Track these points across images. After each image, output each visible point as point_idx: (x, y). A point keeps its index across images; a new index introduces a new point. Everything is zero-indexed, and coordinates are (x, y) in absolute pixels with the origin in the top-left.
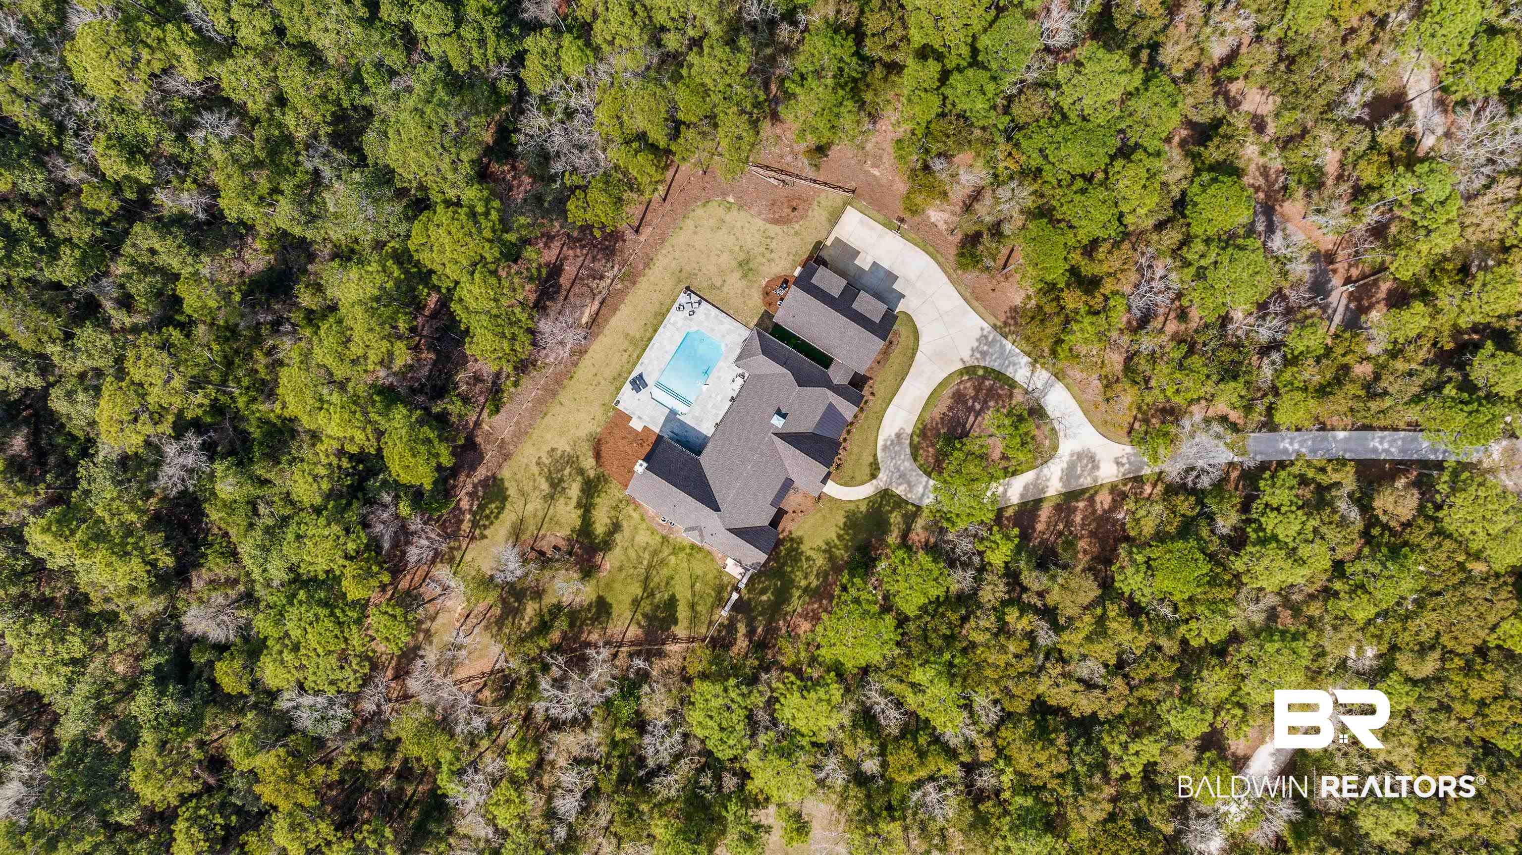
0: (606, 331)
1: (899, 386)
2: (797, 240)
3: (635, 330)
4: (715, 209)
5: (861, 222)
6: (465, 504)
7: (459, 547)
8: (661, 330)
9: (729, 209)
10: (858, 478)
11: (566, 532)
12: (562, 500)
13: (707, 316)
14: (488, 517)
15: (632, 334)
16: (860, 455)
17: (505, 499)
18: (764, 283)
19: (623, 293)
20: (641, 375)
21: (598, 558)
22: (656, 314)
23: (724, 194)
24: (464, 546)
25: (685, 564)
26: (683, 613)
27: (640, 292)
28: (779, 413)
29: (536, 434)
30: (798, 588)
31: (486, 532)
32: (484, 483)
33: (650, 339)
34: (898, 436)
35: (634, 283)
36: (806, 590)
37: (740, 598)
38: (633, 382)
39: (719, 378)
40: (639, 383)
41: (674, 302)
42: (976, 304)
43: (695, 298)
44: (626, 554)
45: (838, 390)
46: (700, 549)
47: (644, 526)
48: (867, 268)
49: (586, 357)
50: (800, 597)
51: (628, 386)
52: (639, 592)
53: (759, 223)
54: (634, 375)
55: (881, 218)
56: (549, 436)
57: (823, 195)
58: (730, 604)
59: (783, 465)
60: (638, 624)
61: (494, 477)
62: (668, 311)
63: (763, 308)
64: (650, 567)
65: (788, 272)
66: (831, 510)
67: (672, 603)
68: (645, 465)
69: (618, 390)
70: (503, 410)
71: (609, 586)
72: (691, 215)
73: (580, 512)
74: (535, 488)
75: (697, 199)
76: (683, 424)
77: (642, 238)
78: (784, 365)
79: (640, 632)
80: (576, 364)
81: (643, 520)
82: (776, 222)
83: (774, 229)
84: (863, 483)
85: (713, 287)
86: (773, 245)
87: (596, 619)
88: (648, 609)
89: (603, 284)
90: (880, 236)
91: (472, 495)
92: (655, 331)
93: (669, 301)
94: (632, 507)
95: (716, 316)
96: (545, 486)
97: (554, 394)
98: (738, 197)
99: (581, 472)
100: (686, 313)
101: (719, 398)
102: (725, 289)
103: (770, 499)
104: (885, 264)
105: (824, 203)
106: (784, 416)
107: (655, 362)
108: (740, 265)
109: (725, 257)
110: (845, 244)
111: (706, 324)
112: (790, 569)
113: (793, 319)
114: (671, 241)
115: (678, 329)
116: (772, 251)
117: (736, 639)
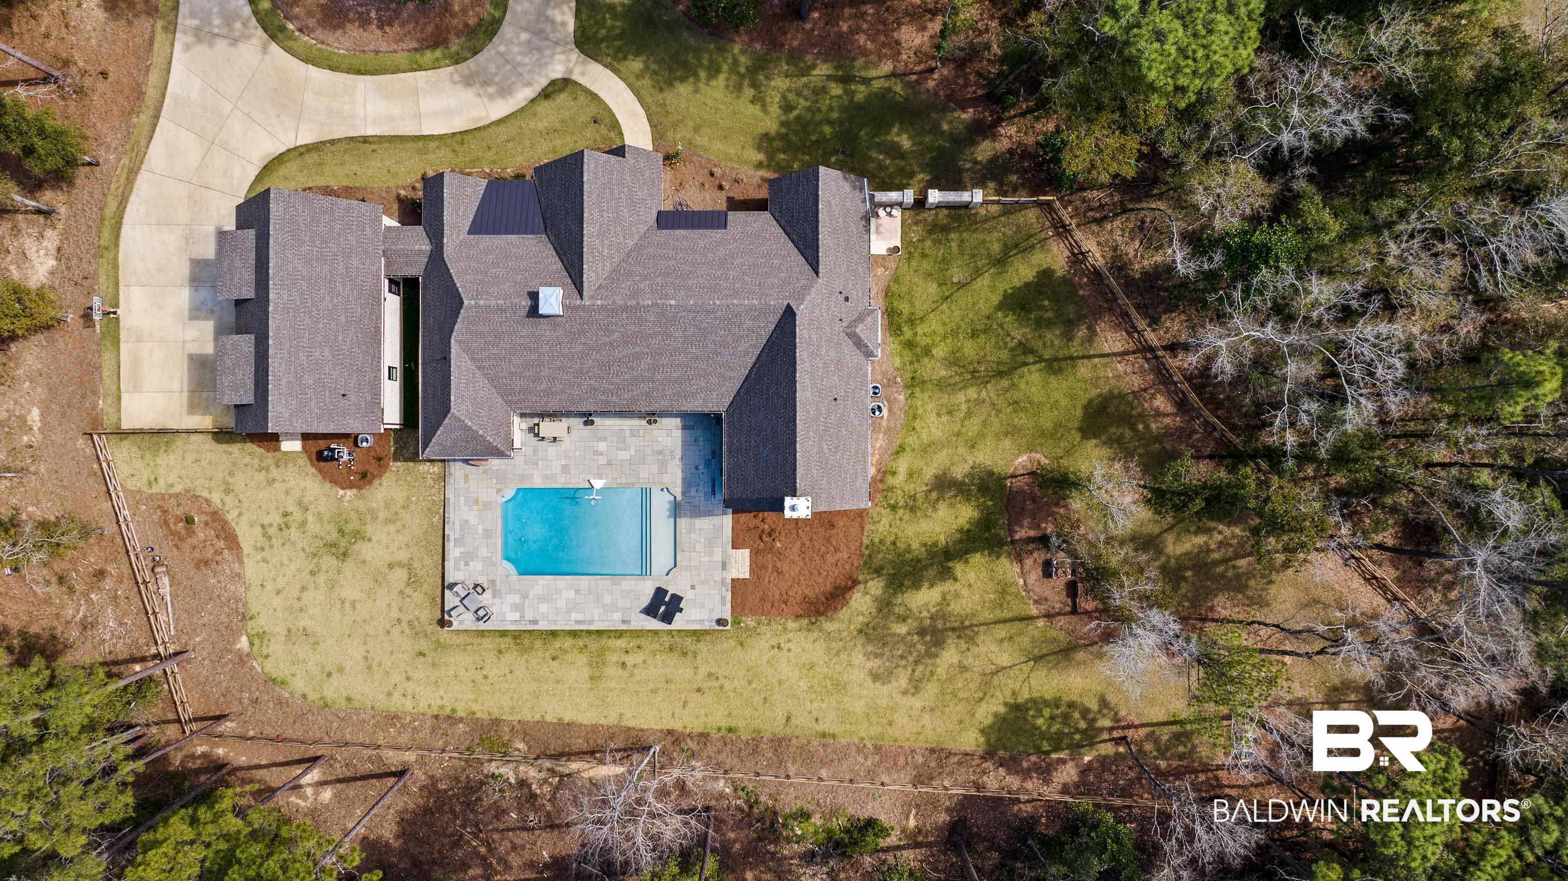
0: (612, 719)
1: (381, 139)
2: (239, 482)
4: (278, 660)
5: (136, 388)
6: (1068, 774)
7: (1150, 736)
8: (543, 626)
9: (261, 636)
10: (592, 110)
11: (1007, 568)
12: (956, 607)
13: (467, 558)
14: (1066, 717)
15: (586, 672)
16: (551, 132)
17: (1017, 709)
18: (350, 493)
19: (525, 730)
20: (651, 611)
21: (1020, 483)
22: (525, 650)
23: (242, 660)
24: (1142, 732)
25: (934, 324)
27: (506, 702)
28: (533, 311)
29: (867, 731)
30: (850, 94)
31: (1094, 705)
32: (1011, 764)
33: (574, 634)
34: (471, 83)
35: (496, 722)
36: (845, 76)
37: (932, 185)
38: (668, 618)
39: (565, 469)
40: (664, 604)
41: (482, 633)
42: (151, 93)
43: (451, 600)
44: (981, 439)
45: (436, 236)
46: (891, 314)
47: (912, 440)
48: (209, 324)
49: (678, 726)
50: (865, 80)
51: (680, 622)
52: (1033, 374)
53: (252, 569)
54: (653, 623)
55: (107, 358)
56: (859, 706)
57: (131, 485)
58: (952, 197)
59: (638, 247)
60: (1091, 338)
61: (989, 754)
62: (503, 633)
63: (395, 466)
64: (977, 380)
65: (303, 461)
66: (675, 125)
67: (1018, 301)
68: (788, 501)
69: (697, 635)
70: (865, 813)
71: (1055, 433)
72: (312, 696)
73: (958, 568)
74: (963, 668)
75: (280, 703)
76: (687, 485)
77: (410, 757)
78: (446, 359)
79: (1101, 327)
80: (704, 737)
81: (901, 449)
82: (232, 541)
83: (247, 536)
84: (594, 97)
85: (413, 580)
86: (276, 519)
87: (1126, 419)
88: (1053, 336)
89: (532, 773)
90: (139, 339)
91: (1045, 771)
92: (554, 634)
93: (487, 643)
94: (891, 481)
95: (459, 541)
96: (950, 656)
97: (778, 742)
98: (235, 634)
99: (885, 606)
100: (486, 598)
101: (602, 446)
102: (403, 556)
103: (717, 234)
104: (182, 297)
105: (146, 474)
106: (534, 296)
107: (608, 599)
108: (345, 554)
109: (349, 591)
110: (192, 392)
111: (484, 552)
112: (827, 129)
113: (352, 397)
114: (382, 703)
115: (525, 596)
116: (286, 514)
117: (1011, 151)
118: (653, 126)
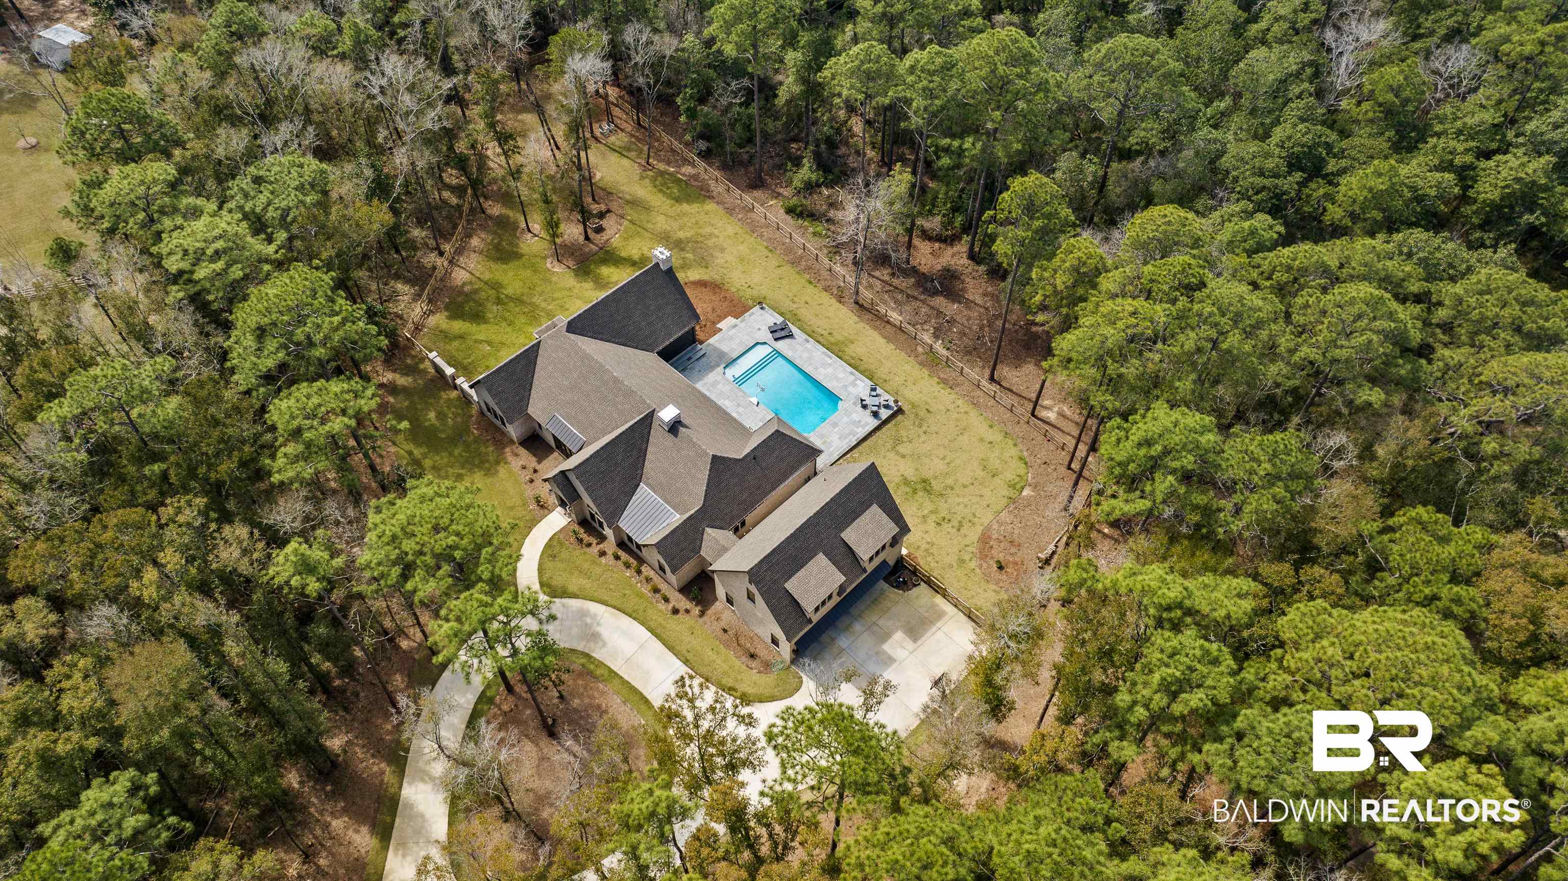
2: (951, 559)
3: (855, 350)
4: (1014, 470)
6: (688, 170)
7: (638, 156)
8: (850, 369)
9: (1012, 486)
10: (549, 564)
11: (617, 244)
13: (858, 423)
15: (852, 345)
16: (584, 575)
17: (682, 201)
19: (912, 352)
20: (790, 336)
21: (571, 263)
23: (1035, 486)
24: (639, 160)
26: (458, 326)
27: (907, 366)
31: (647, 180)
32: (705, 188)
33: (840, 357)
34: (595, 637)
35: (922, 364)
37: (445, 380)
38: (785, 328)
40: (780, 333)
43: (884, 414)
44: (563, 288)
48: (886, 647)
49: (833, 300)
50: (410, 453)
51: (779, 320)
52: (509, 291)
53: (987, 518)
54: (795, 330)
56: (742, 247)
58: (444, 365)
60: (468, 283)
61: (709, 197)
62: (872, 380)
64: (535, 307)
67: (478, 317)
69: (778, 311)
70: (789, 218)
71: (531, 266)
72: (1010, 442)
74: (682, 227)
75: (1032, 452)
76: (712, 368)
80: (826, 289)
82: (985, 539)
83: (973, 535)
84: (541, 570)
85: (898, 441)
86: (946, 527)
87: (497, 248)
88: (482, 296)
89: (926, 335)
91: (695, 177)
92: (849, 364)
95: (851, 434)
96: (682, 234)
97: (793, 263)
98: (1028, 501)
100: (866, 398)
102: (891, 455)
107: (805, 355)
108: (924, 481)
109: (940, 466)
110: (932, 623)
111: (846, 419)
112: (456, 452)
114: (973, 413)
115: (845, 387)
116: (938, 524)
117: (394, 371)
118: (530, 529)
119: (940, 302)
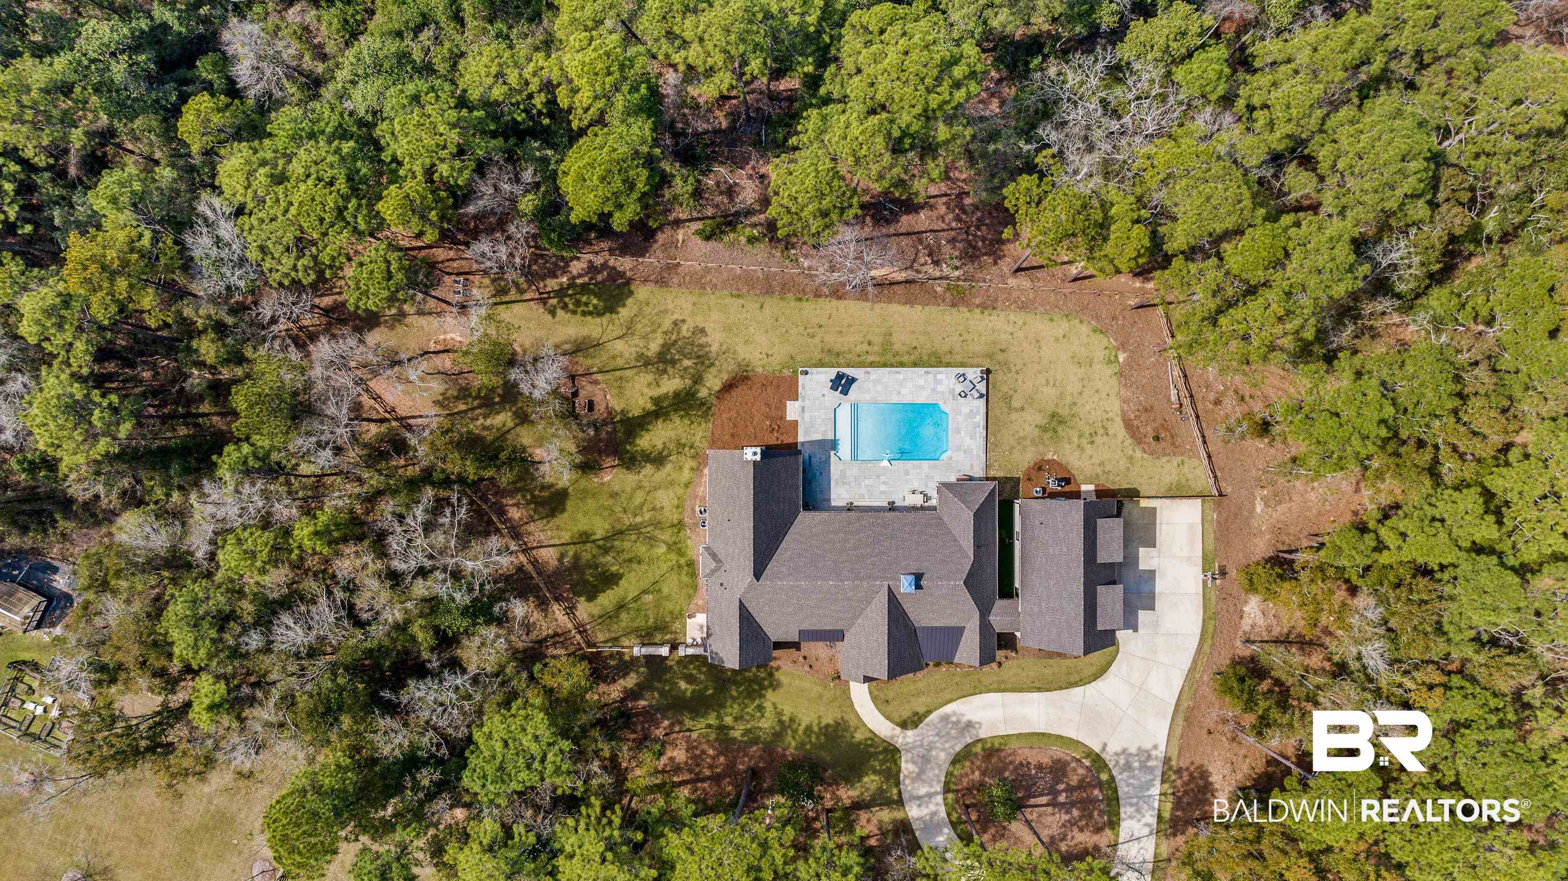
0: (878, 307)
1: (1030, 690)
2: (1123, 464)
3: (900, 340)
4: (1099, 346)
5: (1191, 526)
6: (576, 267)
7: (522, 292)
8: (921, 371)
9: (1110, 362)
10: (889, 709)
11: (617, 405)
12: (650, 378)
13: (971, 414)
14: (578, 303)
15: (894, 339)
16: (918, 694)
17: (611, 309)
18: (1049, 456)
19: (934, 298)
20: (853, 380)
21: (609, 462)
22: (934, 354)
23: (1123, 346)
24: (527, 296)
25: (665, 567)
26: (607, 599)
27: (948, 318)
28: (918, 578)
29: (711, 299)
30: (719, 717)
31: (560, 313)
32: (615, 275)
33: (902, 365)
34: (970, 725)
35: (954, 305)
36: (722, 729)
37: (666, 658)
38: (840, 376)
39: (907, 473)
40: (843, 384)
41: (963, 365)
42: (1180, 721)
43: (982, 387)
44: (634, 490)
45: (985, 626)
46: (693, 575)
47: (680, 491)
48: (1142, 567)
49: (835, 302)
50: (709, 726)
51: (832, 373)
52: (600, 534)
53: (1115, 407)
54: (850, 372)
55: (1211, 546)
56: (715, 316)
57: (1195, 462)
58: (651, 650)
59: (855, 617)
60: (562, 556)
61: (629, 281)
62: (948, 365)
63: (1020, 474)
64: (636, 528)
65: (1080, 478)
66: (835, 699)
67: (609, 580)
68: (758, 458)
69: (820, 364)
70: (712, 244)
71: (585, 494)
72: (1076, 322)
73: (650, 407)
74: (645, 337)
75: (1097, 317)
76: (827, 462)
77: (1012, 282)
78: (977, 546)
79: (554, 563)
80: (817, 295)
81: (686, 486)
82: (1128, 424)
83: (1118, 428)
84: (888, 718)
85: (1008, 399)
86: (1099, 440)
87: (537, 502)
88: (586, 556)
89: (931, 270)
90: (1189, 559)
91: (592, 269)
92: (915, 365)
93: (959, 358)
94: (693, 464)
95: (977, 425)
96: (654, 347)
97: (768, 291)
98: (1129, 362)
99: (698, 379)
100: (959, 388)
101: (883, 488)
102: (1014, 416)
103: (806, 626)
104: (1160, 586)
105: (1185, 469)
106: (918, 586)
107: (879, 388)
108: (1053, 416)
109: (1051, 392)
110: (1154, 523)
111: (960, 418)
112: (734, 693)
113: (1037, 523)
114: (1030, 317)
115: (934, 390)
116: (1092, 443)
117: (614, 681)
118: (849, 698)
119: (906, 221)
